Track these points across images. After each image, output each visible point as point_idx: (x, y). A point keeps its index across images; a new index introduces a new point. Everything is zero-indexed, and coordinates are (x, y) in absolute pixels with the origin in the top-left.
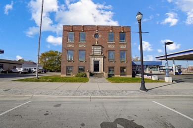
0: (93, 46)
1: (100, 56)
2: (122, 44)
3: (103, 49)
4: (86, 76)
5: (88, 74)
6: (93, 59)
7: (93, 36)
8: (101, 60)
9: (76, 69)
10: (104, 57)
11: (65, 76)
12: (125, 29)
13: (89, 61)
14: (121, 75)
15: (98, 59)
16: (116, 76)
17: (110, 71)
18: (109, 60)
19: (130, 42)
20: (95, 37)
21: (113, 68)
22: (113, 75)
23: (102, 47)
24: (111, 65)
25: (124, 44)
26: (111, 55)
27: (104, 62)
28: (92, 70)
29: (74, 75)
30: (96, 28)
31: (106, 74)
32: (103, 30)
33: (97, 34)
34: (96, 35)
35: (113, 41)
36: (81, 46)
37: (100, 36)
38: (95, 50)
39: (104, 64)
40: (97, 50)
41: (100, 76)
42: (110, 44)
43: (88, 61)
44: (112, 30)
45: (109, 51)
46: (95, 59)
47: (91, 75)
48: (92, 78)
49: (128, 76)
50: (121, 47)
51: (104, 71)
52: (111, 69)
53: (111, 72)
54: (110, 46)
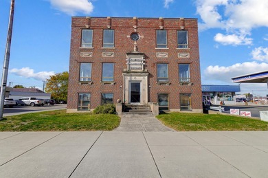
0: (128, 54)
1: (140, 74)
2: (182, 51)
3: (147, 60)
4: (114, 112)
5: (119, 108)
6: (128, 78)
7: (129, 36)
8: (143, 81)
9: (96, 99)
10: (150, 76)
11: (75, 111)
12: (186, 24)
13: (122, 82)
14: (182, 109)
15: (138, 78)
16: (172, 110)
17: (160, 101)
18: (158, 80)
19: (197, 46)
20: (132, 38)
21: (166, 95)
22: (167, 109)
23: (146, 57)
24: (163, 89)
25: (186, 51)
26: (161, 72)
27: (149, 85)
28: (127, 99)
29: (92, 110)
30: (134, 22)
31: (154, 108)
32: (147, 25)
33: (136, 33)
34: (134, 35)
35: (165, 46)
36: (105, 56)
37: (141, 36)
38: (132, 63)
39: (149, 88)
40: (136, 63)
41: (144, 111)
42: (160, 51)
43: (118, 83)
44: (163, 25)
45: (159, 64)
46: (133, 78)
47: (126, 109)
48: (128, 115)
49: (194, 111)
50: (181, 56)
51: (149, 101)
52: (162, 97)
53: (162, 103)
54: (160, 55)
